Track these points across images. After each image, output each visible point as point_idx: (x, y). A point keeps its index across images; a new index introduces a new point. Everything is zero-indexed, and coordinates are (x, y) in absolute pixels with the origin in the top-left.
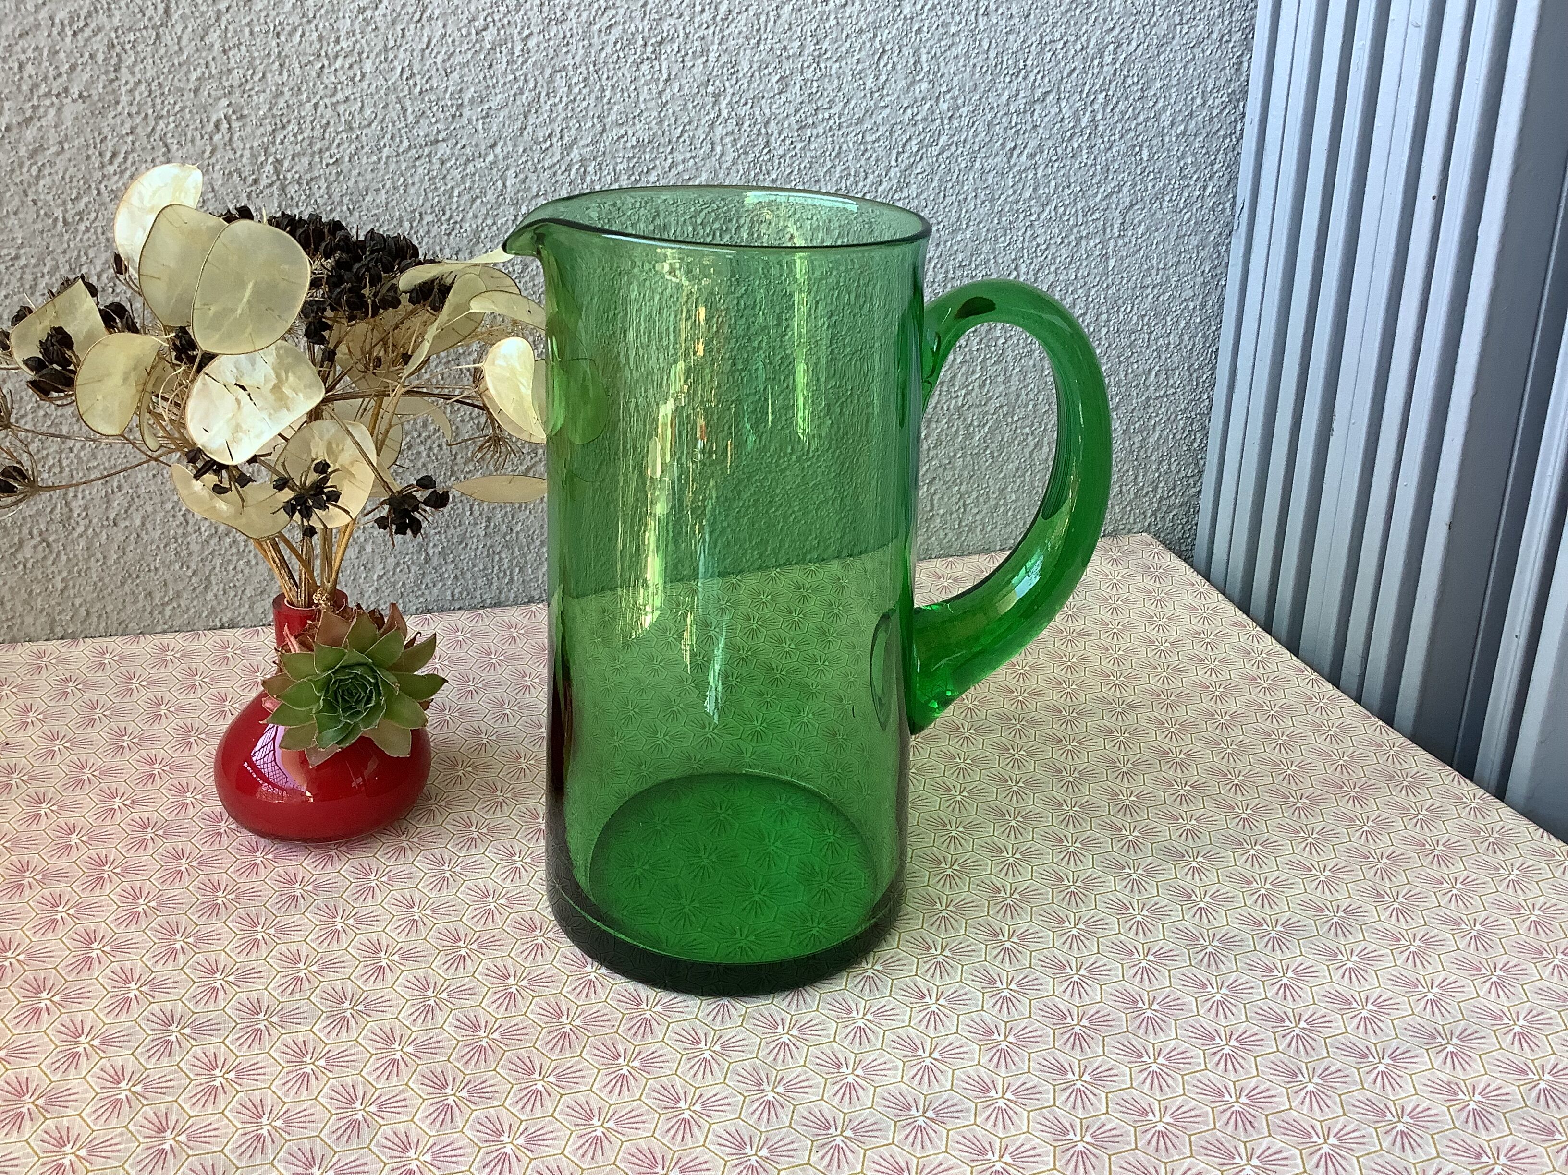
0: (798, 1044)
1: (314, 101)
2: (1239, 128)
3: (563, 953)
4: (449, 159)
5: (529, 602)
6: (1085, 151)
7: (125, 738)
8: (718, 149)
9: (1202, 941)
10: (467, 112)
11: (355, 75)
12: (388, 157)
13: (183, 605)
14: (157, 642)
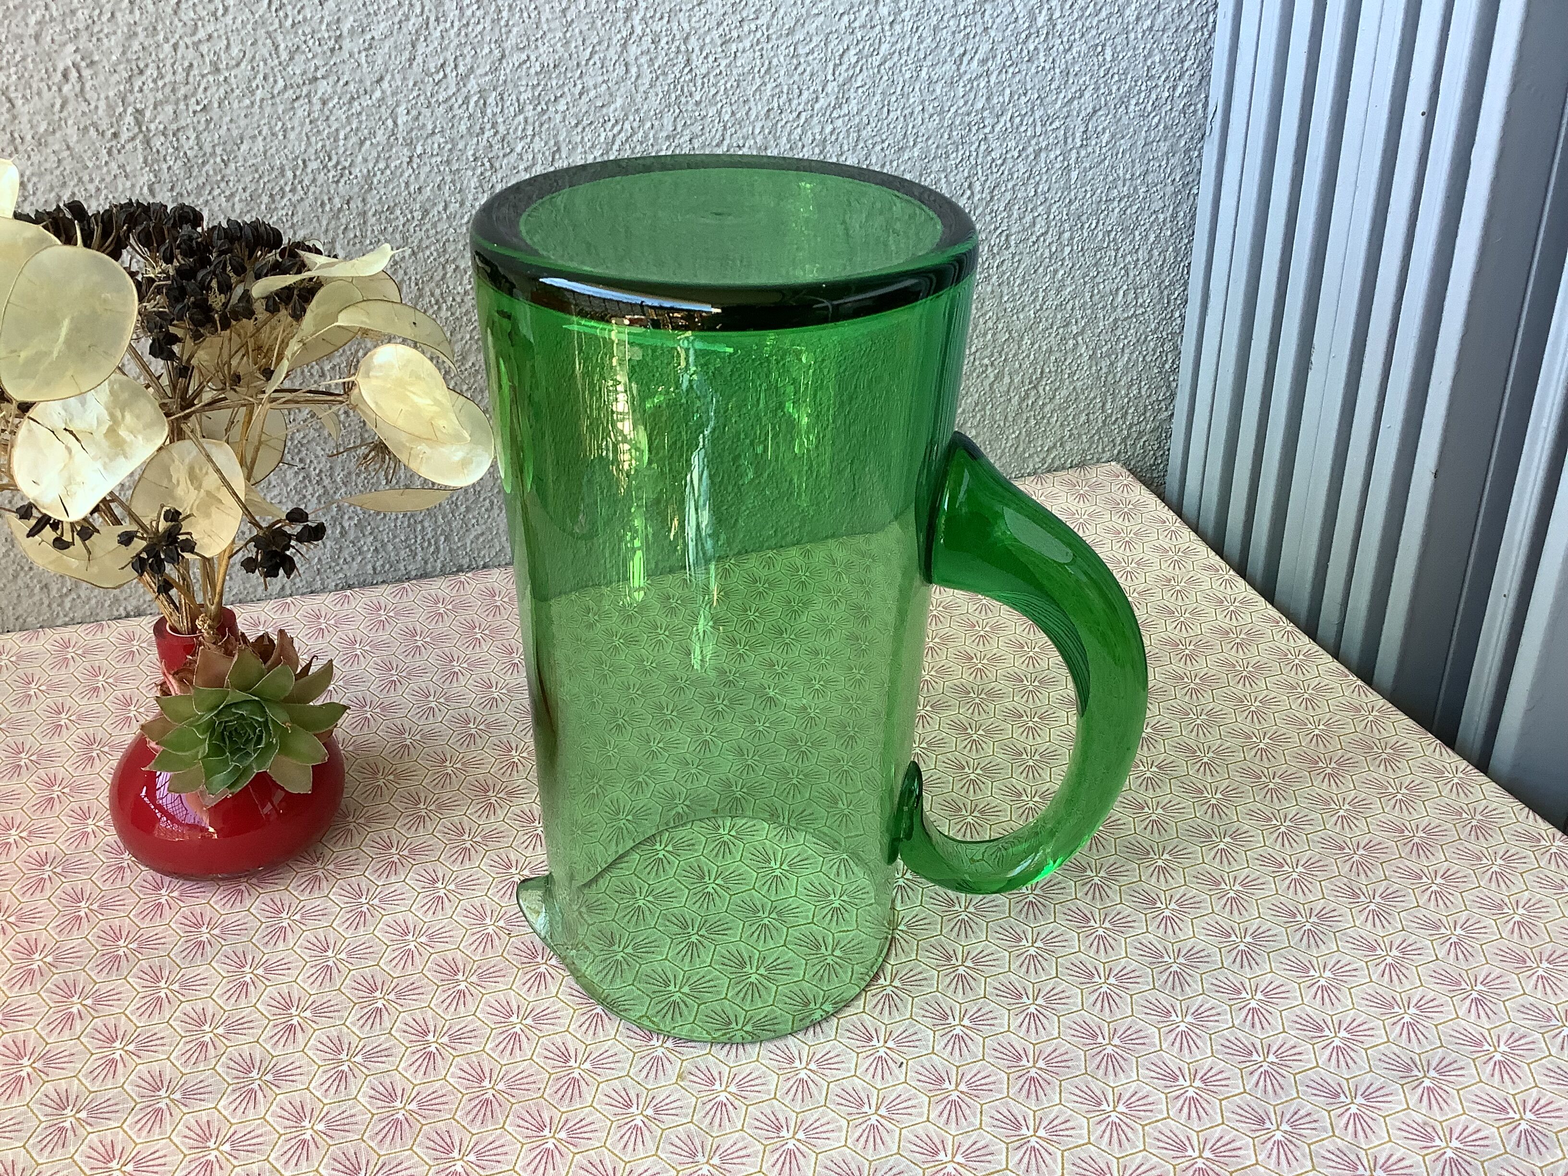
0: (736, 1103)
1: (172, 41)
2: (1211, 20)
3: (487, 1001)
4: (331, 98)
5: (458, 571)
6: (1042, 54)
7: (23, 755)
8: (634, 70)
9: (1166, 958)
10: (347, 44)
11: (217, 9)
12: (262, 100)
13: (83, 596)
14: (57, 637)
